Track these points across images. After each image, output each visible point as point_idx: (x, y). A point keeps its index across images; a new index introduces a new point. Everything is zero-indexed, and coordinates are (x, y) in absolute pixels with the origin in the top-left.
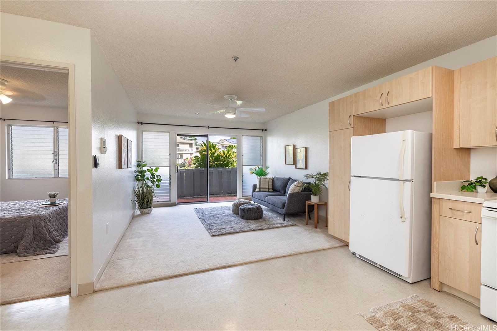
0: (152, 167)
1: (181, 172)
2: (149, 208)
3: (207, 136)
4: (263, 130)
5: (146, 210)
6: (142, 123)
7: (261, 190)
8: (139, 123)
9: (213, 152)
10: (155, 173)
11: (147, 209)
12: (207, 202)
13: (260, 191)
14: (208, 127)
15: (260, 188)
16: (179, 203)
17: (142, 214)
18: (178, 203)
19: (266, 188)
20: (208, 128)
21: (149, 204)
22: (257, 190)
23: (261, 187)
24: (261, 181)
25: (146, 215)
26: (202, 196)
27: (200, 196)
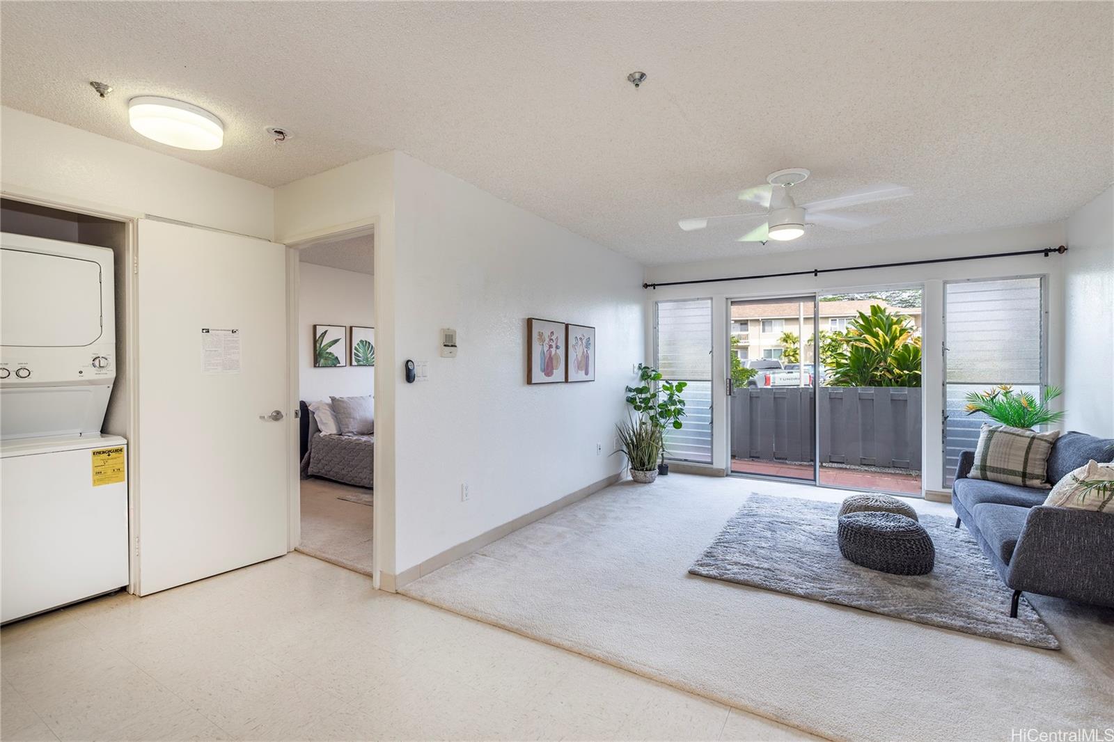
0: (670, 382)
1: (777, 396)
2: (647, 470)
3: (812, 298)
4: (1046, 252)
5: (640, 474)
6: (654, 286)
7: (989, 474)
8: (646, 286)
9: (885, 339)
10: (676, 393)
11: (641, 472)
12: (813, 483)
13: (985, 478)
14: (816, 272)
15: (984, 468)
16: (736, 473)
17: (636, 481)
18: (732, 472)
19: (1013, 473)
20: (816, 275)
21: (647, 463)
22: (974, 472)
23: (988, 464)
24: (993, 441)
25: (642, 485)
26: (835, 465)
27: (830, 465)
